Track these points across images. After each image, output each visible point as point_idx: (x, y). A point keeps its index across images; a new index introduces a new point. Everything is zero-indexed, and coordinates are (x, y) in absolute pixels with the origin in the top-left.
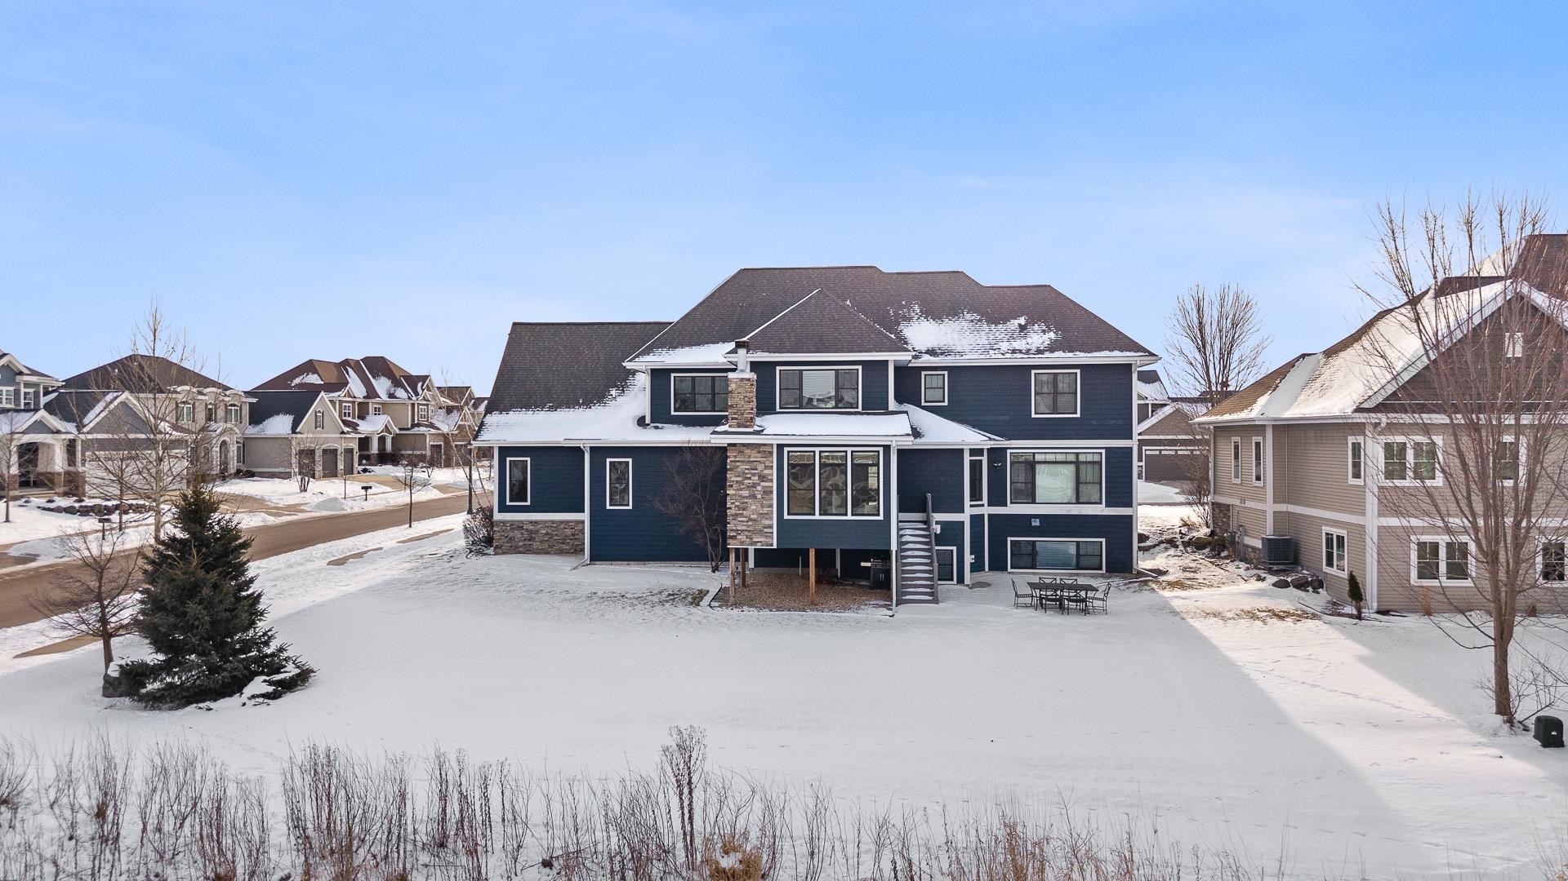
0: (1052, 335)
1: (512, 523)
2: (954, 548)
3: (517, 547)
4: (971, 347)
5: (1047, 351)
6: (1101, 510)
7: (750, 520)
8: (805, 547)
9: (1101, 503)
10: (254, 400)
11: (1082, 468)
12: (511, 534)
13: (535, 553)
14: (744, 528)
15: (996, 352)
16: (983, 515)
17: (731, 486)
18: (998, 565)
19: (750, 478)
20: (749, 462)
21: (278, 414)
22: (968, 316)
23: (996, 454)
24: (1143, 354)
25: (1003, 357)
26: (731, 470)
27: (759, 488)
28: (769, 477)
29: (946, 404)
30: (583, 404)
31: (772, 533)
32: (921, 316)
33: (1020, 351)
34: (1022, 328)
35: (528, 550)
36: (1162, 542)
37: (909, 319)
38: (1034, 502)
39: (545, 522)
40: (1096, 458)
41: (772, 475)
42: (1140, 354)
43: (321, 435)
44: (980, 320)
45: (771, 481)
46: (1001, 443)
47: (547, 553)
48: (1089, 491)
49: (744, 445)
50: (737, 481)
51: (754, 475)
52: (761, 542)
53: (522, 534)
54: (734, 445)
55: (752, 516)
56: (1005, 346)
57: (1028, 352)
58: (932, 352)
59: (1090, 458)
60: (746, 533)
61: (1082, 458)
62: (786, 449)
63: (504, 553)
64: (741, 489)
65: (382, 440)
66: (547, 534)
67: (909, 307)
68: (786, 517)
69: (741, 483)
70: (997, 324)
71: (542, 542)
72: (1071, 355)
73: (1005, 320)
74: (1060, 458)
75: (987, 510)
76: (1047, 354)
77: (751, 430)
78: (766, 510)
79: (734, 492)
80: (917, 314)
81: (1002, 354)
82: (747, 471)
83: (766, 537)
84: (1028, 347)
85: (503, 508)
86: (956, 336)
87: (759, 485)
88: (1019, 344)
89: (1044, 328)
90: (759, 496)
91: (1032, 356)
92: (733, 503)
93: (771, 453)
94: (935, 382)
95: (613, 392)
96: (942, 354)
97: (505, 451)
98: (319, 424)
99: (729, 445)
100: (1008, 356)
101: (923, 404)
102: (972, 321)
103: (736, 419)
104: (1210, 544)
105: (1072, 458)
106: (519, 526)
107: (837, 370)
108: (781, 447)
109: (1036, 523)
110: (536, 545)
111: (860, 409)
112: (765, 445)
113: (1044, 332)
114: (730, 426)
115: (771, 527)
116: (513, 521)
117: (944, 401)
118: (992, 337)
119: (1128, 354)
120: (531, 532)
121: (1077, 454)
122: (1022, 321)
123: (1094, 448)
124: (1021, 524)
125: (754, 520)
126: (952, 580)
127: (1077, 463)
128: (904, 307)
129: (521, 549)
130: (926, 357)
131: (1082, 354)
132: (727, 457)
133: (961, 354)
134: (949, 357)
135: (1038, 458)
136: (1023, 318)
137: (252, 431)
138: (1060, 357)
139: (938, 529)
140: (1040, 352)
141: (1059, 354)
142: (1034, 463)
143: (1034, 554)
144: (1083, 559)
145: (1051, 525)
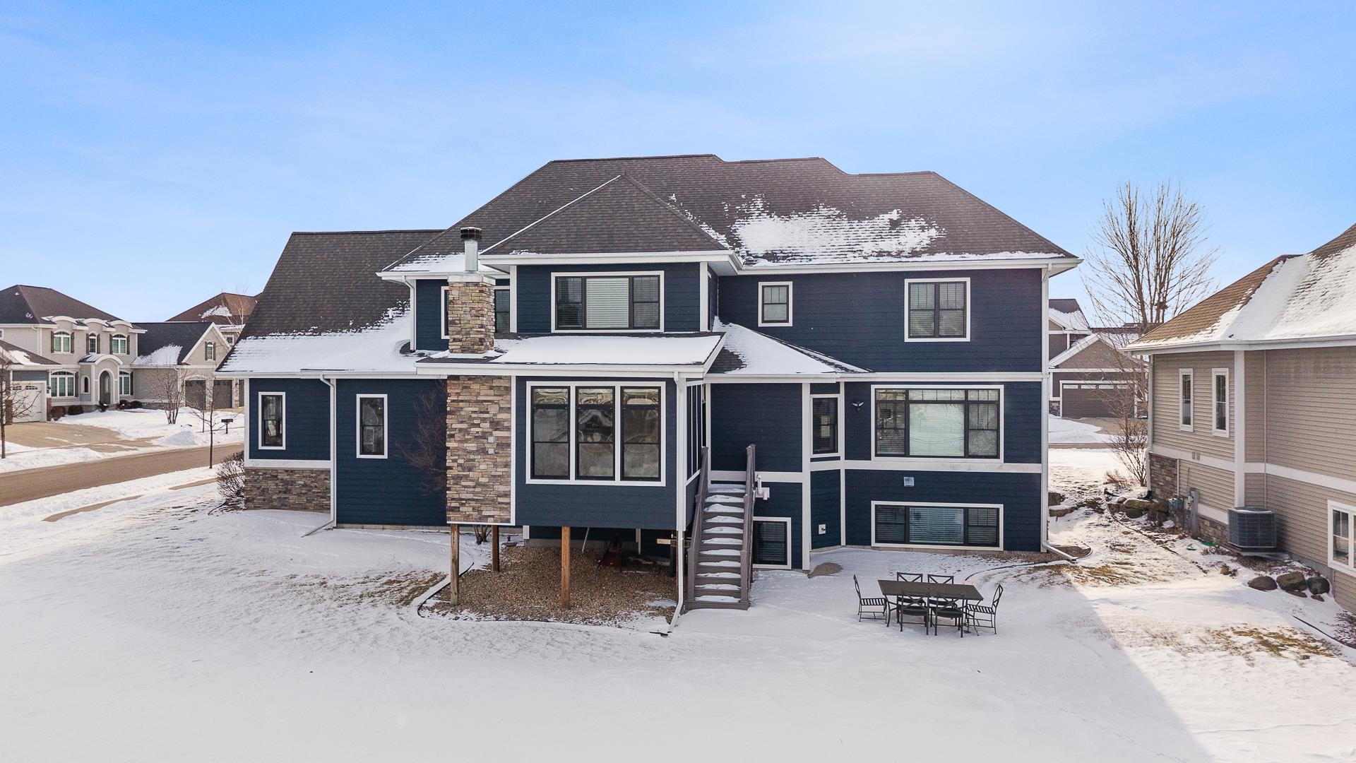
0: (933, 233)
1: (265, 471)
2: (788, 520)
3: (271, 501)
4: (824, 249)
5: (925, 252)
6: (998, 466)
7: (478, 484)
8: (557, 525)
9: (997, 457)
10: (143, 331)
11: (972, 408)
12: (264, 485)
13: (291, 508)
14: (470, 496)
15: (856, 255)
16: (839, 471)
17: (452, 436)
18: (859, 537)
19: (478, 425)
20: (477, 401)
21: (168, 345)
22: (824, 211)
23: (857, 391)
24: (1057, 255)
25: (866, 261)
26: (451, 413)
27: (491, 439)
28: (506, 424)
29: (790, 324)
30: (352, 327)
31: (509, 503)
32: (763, 212)
33: (889, 254)
34: (894, 224)
35: (283, 505)
36: (1081, 505)
37: (746, 216)
38: (906, 453)
39: (303, 471)
40: (992, 396)
41: (509, 420)
42: (1053, 255)
44: (839, 216)
45: (509, 429)
46: (862, 376)
47: (306, 509)
48: (980, 442)
49: (470, 378)
50: (460, 430)
51: (484, 420)
52: (493, 516)
53: (277, 485)
54: (456, 378)
55: (482, 480)
56: (868, 247)
57: (899, 254)
58: (771, 256)
59: (983, 396)
60: (473, 504)
61: (972, 396)
62: (529, 384)
63: (256, 508)
64: (466, 441)
66: (305, 485)
67: (749, 201)
68: (529, 481)
69: (465, 431)
70: (860, 219)
71: (299, 495)
72: (957, 257)
73: (873, 215)
74: (943, 396)
75: (843, 465)
76: (925, 257)
77: (480, 356)
78: (500, 471)
79: (456, 445)
80: (758, 209)
81: (865, 257)
82: (474, 415)
83: (501, 509)
84: (900, 248)
85: (255, 453)
86: (805, 235)
87: (491, 434)
88: (889, 245)
89: (923, 223)
90: (491, 451)
91: (904, 259)
92: (455, 461)
93: (508, 389)
94: (776, 295)
95: (390, 312)
96: (784, 258)
97: (258, 384)
98: (209, 355)
99: (451, 377)
100: (871, 259)
101: (760, 324)
102: (829, 217)
103: (460, 341)
104: (1147, 509)
105: (959, 396)
106: (272, 475)
107: (631, 278)
108: (521, 381)
109: (910, 482)
110: (292, 499)
111: (662, 330)
112: (500, 378)
113: (923, 228)
114: (452, 351)
115: (507, 495)
116: (265, 469)
117: (787, 322)
118: (852, 236)
119: (1036, 255)
120: (285, 482)
121: (966, 391)
122: (894, 215)
123: (988, 383)
124: (890, 483)
125: (484, 485)
126: (785, 563)
128: (744, 201)
129: (275, 503)
130: (763, 263)
131: (972, 257)
132: (447, 395)
133: (809, 258)
134: (793, 262)
135: (914, 396)
136: (895, 211)
137: (140, 362)
138: (943, 261)
139: (765, 493)
140: (914, 253)
141: (942, 256)
142: (908, 402)
143: (906, 525)
144: (973, 532)
145: (931, 485)
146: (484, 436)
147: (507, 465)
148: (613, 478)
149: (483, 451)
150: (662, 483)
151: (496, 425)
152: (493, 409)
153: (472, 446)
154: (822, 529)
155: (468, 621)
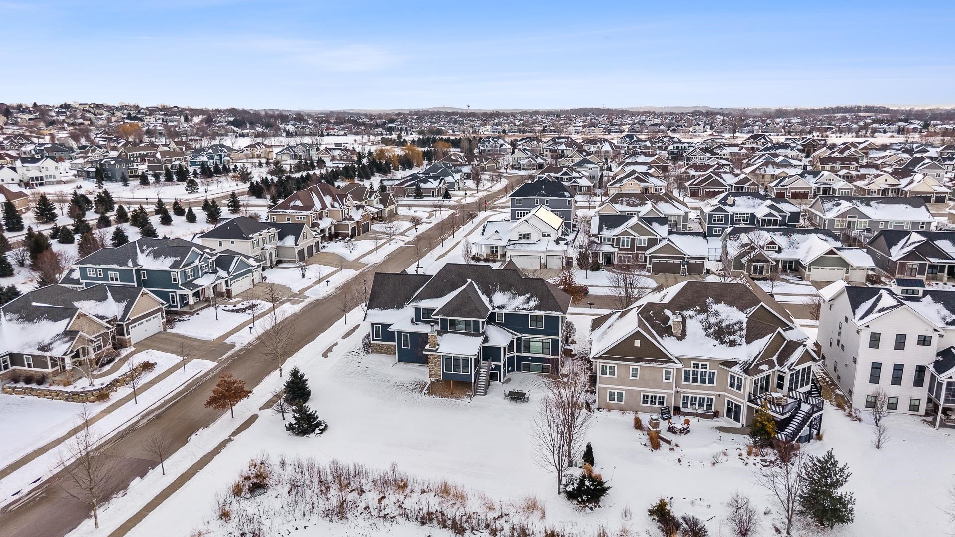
0: (536, 302)
2: (498, 372)
3: (378, 351)
4: (512, 306)
5: (533, 309)
6: (549, 356)
8: (450, 380)
9: (549, 354)
11: (545, 343)
12: (376, 347)
13: (383, 353)
15: (518, 308)
17: (429, 363)
18: (519, 370)
19: (434, 361)
20: (434, 357)
21: (289, 235)
22: (514, 292)
23: (518, 338)
25: (519, 310)
26: (429, 359)
28: (440, 362)
31: (441, 376)
32: (499, 290)
33: (525, 309)
34: (528, 299)
35: (381, 352)
37: (495, 291)
38: (529, 352)
39: (385, 344)
40: (548, 341)
43: (307, 241)
44: (516, 294)
46: (520, 335)
48: (545, 351)
53: (379, 347)
54: (430, 354)
55: (435, 371)
56: (521, 306)
57: (527, 309)
58: (499, 307)
59: (546, 341)
60: (434, 375)
62: (444, 356)
63: (374, 353)
65: (330, 229)
66: (386, 348)
67: (497, 285)
68: (444, 372)
69: (432, 362)
70: (521, 296)
71: (385, 350)
72: (539, 312)
73: (524, 295)
74: (538, 340)
75: (515, 354)
76: (533, 311)
77: (435, 349)
83: (439, 377)
84: (528, 307)
85: (373, 339)
86: (508, 300)
88: (525, 306)
89: (535, 299)
90: (437, 366)
91: (528, 311)
92: (430, 367)
94: (500, 316)
96: (502, 308)
97: (373, 323)
98: (305, 236)
100: (522, 310)
101: (496, 322)
102: (514, 294)
105: (541, 341)
106: (378, 345)
109: (530, 359)
110: (383, 351)
111: (471, 332)
112: (438, 354)
113: (534, 301)
114: (429, 347)
115: (440, 374)
116: (376, 343)
117: (503, 321)
118: (518, 302)
119: (557, 313)
120: (382, 347)
121: (542, 339)
123: (548, 338)
124: (525, 358)
126: (498, 380)
127: (543, 342)
128: (495, 285)
130: (497, 309)
131: (543, 312)
133: (507, 309)
134: (504, 310)
135: (531, 340)
136: (531, 293)
138: (537, 313)
139: (494, 367)
140: (531, 310)
141: (536, 311)
142: (530, 341)
143: (529, 368)
144: (544, 370)
145: (535, 359)
146: (436, 363)
147: (440, 369)
148: (460, 372)
150: (469, 374)
151: (438, 361)
152: (437, 359)
153: (434, 365)
154: (510, 369)
155: (434, 399)
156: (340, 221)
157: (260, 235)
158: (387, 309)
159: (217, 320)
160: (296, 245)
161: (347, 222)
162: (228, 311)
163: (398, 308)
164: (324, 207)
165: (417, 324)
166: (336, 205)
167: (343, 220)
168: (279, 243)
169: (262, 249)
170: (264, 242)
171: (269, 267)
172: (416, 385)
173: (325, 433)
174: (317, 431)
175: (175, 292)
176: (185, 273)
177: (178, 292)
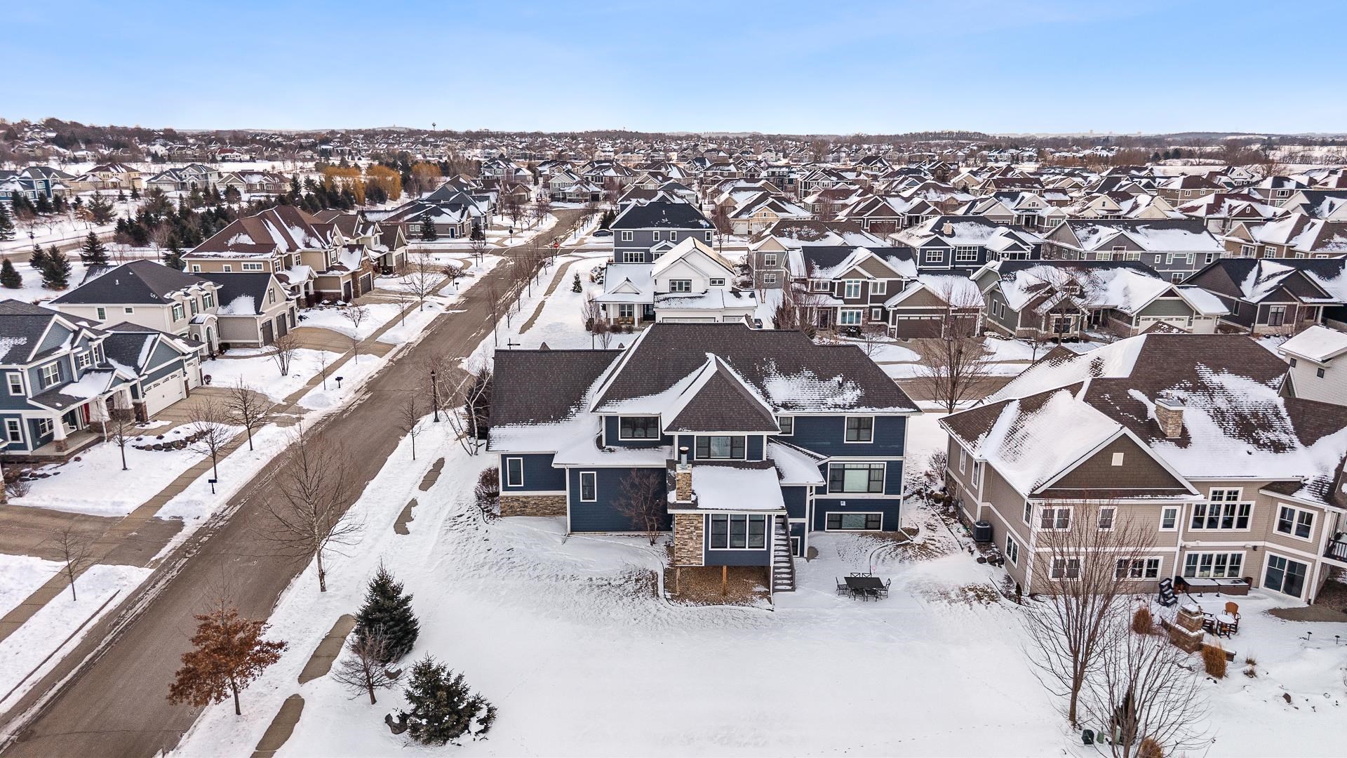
0: (858, 392)
1: (512, 497)
2: (799, 537)
3: (516, 512)
4: (809, 401)
5: (855, 405)
6: (882, 496)
7: (689, 550)
8: (721, 564)
9: (882, 492)
11: (872, 471)
12: (511, 504)
13: (528, 515)
14: (685, 555)
15: (825, 406)
17: (679, 532)
18: (820, 527)
19: (689, 528)
20: (689, 519)
21: (240, 296)
22: (807, 373)
24: (914, 410)
25: (828, 410)
26: (678, 524)
27: (695, 533)
28: (701, 528)
29: (792, 435)
31: (702, 558)
32: (776, 372)
33: (839, 406)
34: (840, 385)
35: (523, 513)
36: (914, 493)
37: (769, 375)
38: (842, 492)
39: (533, 496)
40: (881, 467)
42: (912, 410)
43: (275, 306)
44: (814, 378)
45: (702, 530)
46: (825, 460)
47: (535, 515)
48: (874, 486)
50: (682, 530)
51: (692, 526)
52: (695, 562)
53: (518, 503)
56: (830, 401)
57: (844, 406)
58: (787, 405)
59: (877, 467)
60: (687, 557)
61: (872, 467)
62: (711, 515)
63: (507, 516)
64: (684, 534)
65: (307, 286)
66: (535, 503)
67: (768, 364)
68: (710, 549)
69: (684, 531)
70: (824, 381)
71: (532, 508)
72: (870, 410)
73: (830, 378)
74: (861, 467)
75: (814, 497)
76: (856, 409)
77: (690, 501)
78: (698, 546)
79: (680, 536)
80: (774, 370)
82: (688, 524)
83: (698, 560)
84: (844, 402)
85: (505, 488)
86: (799, 391)
88: (838, 400)
89: (854, 385)
90: (695, 538)
91: (846, 410)
92: (679, 541)
93: (702, 516)
94: (786, 421)
95: (573, 409)
96: (792, 407)
98: (272, 297)
100: (831, 409)
102: (809, 378)
103: (682, 496)
105: (867, 467)
106: (517, 498)
107: (732, 437)
108: (708, 515)
109: (843, 504)
110: (528, 510)
111: (746, 459)
112: (699, 513)
113: (854, 389)
115: (701, 555)
117: (791, 433)
118: (822, 393)
119: (902, 408)
120: (525, 503)
121: (870, 464)
122: (840, 378)
123: (880, 462)
124: (835, 504)
125: (692, 551)
126: (797, 555)
128: (766, 364)
129: (519, 513)
130: (781, 410)
131: (877, 410)
133: (803, 408)
134: (796, 410)
135: (847, 467)
136: (841, 376)
138: (864, 412)
139: (790, 527)
140: (851, 407)
141: (863, 409)
142: (844, 469)
143: (841, 521)
144: (869, 524)
145: (853, 505)
146: (692, 532)
147: (701, 544)
148: (745, 547)
149: (692, 539)
150: (765, 549)
151: (697, 528)
152: (695, 522)
153: (686, 537)
156: (324, 273)
157: (186, 295)
158: (535, 423)
159: (125, 469)
160: (258, 313)
161: (336, 273)
162: (148, 448)
163: (557, 419)
164: (292, 246)
165: (610, 450)
166: (314, 242)
167: (328, 269)
168: (222, 311)
169: (192, 322)
170: (194, 309)
171: (208, 356)
172: (637, 580)
173: (495, 726)
174: (475, 726)
175: (19, 416)
176: (40, 372)
177: (27, 414)
